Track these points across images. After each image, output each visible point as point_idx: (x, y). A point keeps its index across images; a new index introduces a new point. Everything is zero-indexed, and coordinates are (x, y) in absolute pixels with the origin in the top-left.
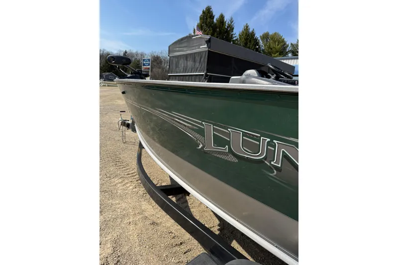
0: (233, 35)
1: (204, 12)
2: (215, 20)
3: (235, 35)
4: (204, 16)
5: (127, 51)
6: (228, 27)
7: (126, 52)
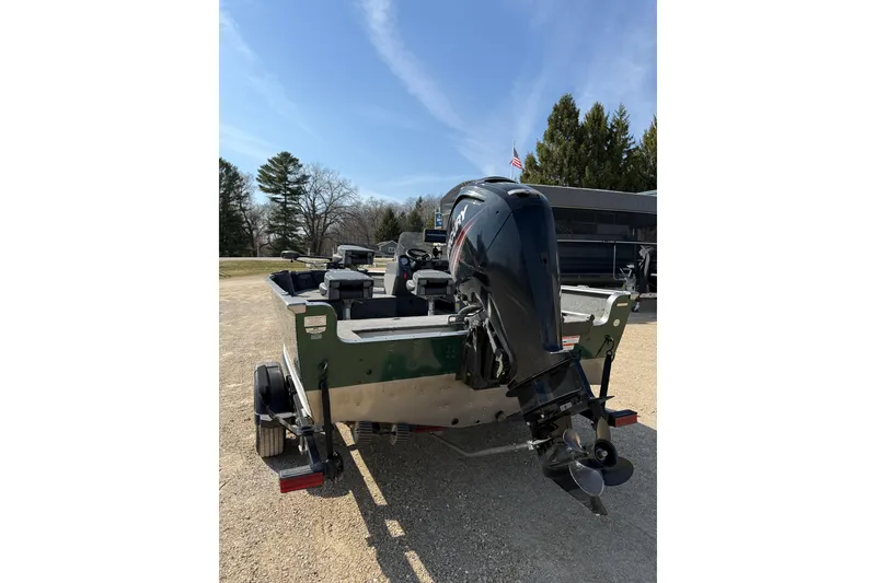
0: (626, 139)
1: (556, 109)
2: (582, 119)
3: (632, 140)
4: (556, 116)
5: (423, 197)
6: (613, 127)
7: (421, 200)
